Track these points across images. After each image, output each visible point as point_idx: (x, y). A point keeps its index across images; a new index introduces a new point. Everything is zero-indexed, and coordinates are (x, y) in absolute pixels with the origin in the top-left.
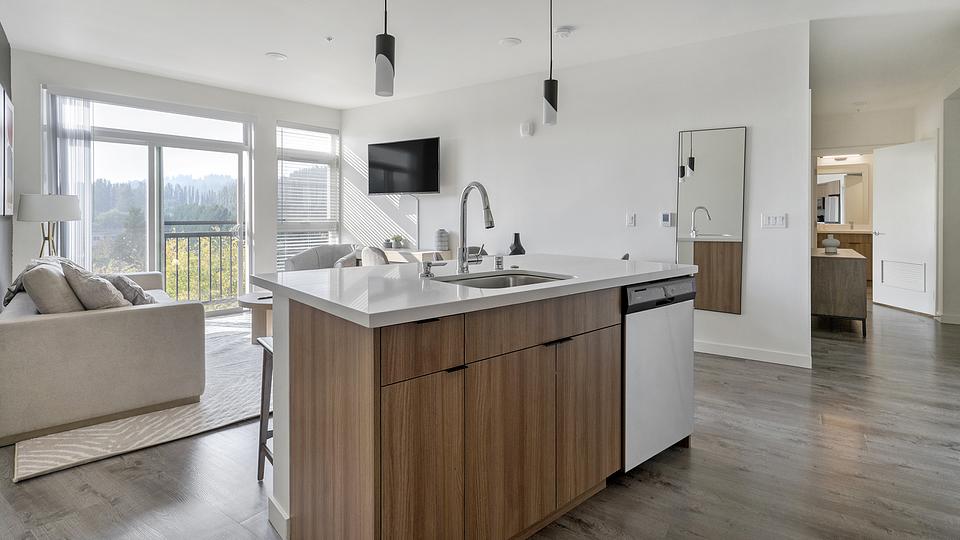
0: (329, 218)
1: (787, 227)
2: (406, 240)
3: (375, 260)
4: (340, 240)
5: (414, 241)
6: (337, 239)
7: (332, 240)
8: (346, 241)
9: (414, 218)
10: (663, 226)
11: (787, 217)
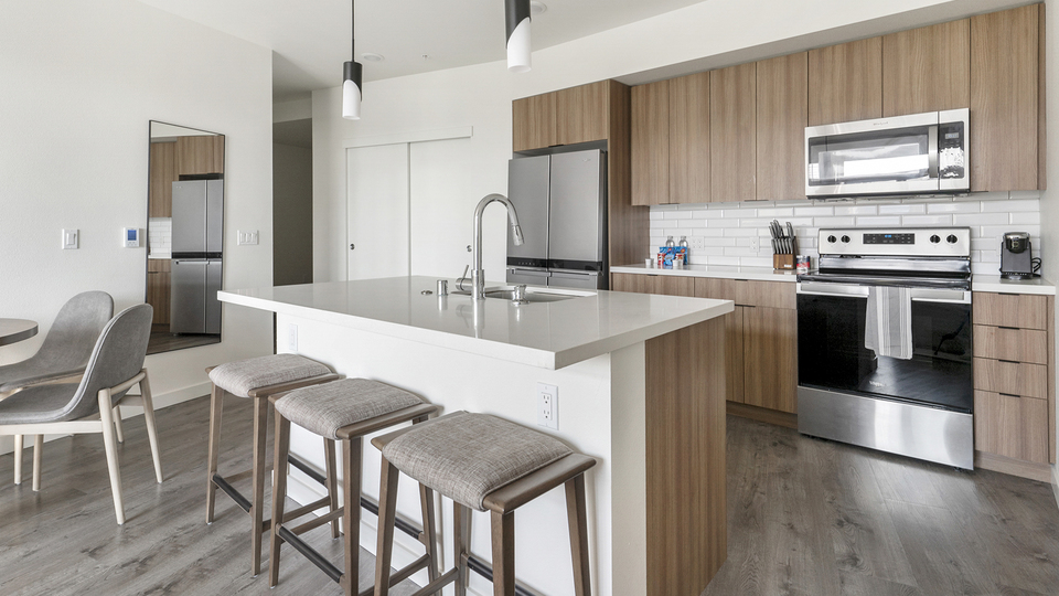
10: (128, 246)
11: (258, 234)
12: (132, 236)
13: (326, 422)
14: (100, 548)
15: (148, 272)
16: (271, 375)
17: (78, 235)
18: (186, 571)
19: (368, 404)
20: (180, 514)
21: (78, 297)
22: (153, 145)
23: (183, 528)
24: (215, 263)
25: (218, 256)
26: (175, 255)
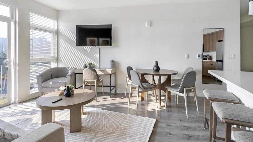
0: (52, 56)
1: (235, 58)
2: (93, 64)
3: (91, 74)
4: (58, 66)
5: (97, 65)
6: (56, 65)
7: (54, 65)
8: (61, 66)
9: (97, 56)
10: (198, 58)
11: (235, 56)
12: (199, 56)
13: (220, 114)
14: (182, 120)
15: (203, 64)
16: (216, 96)
17: (188, 56)
18: (195, 136)
19: (239, 115)
20: (199, 122)
21: (188, 68)
22: (204, 36)
23: (199, 126)
24: (221, 63)
25: (222, 61)
26: (217, 61)
